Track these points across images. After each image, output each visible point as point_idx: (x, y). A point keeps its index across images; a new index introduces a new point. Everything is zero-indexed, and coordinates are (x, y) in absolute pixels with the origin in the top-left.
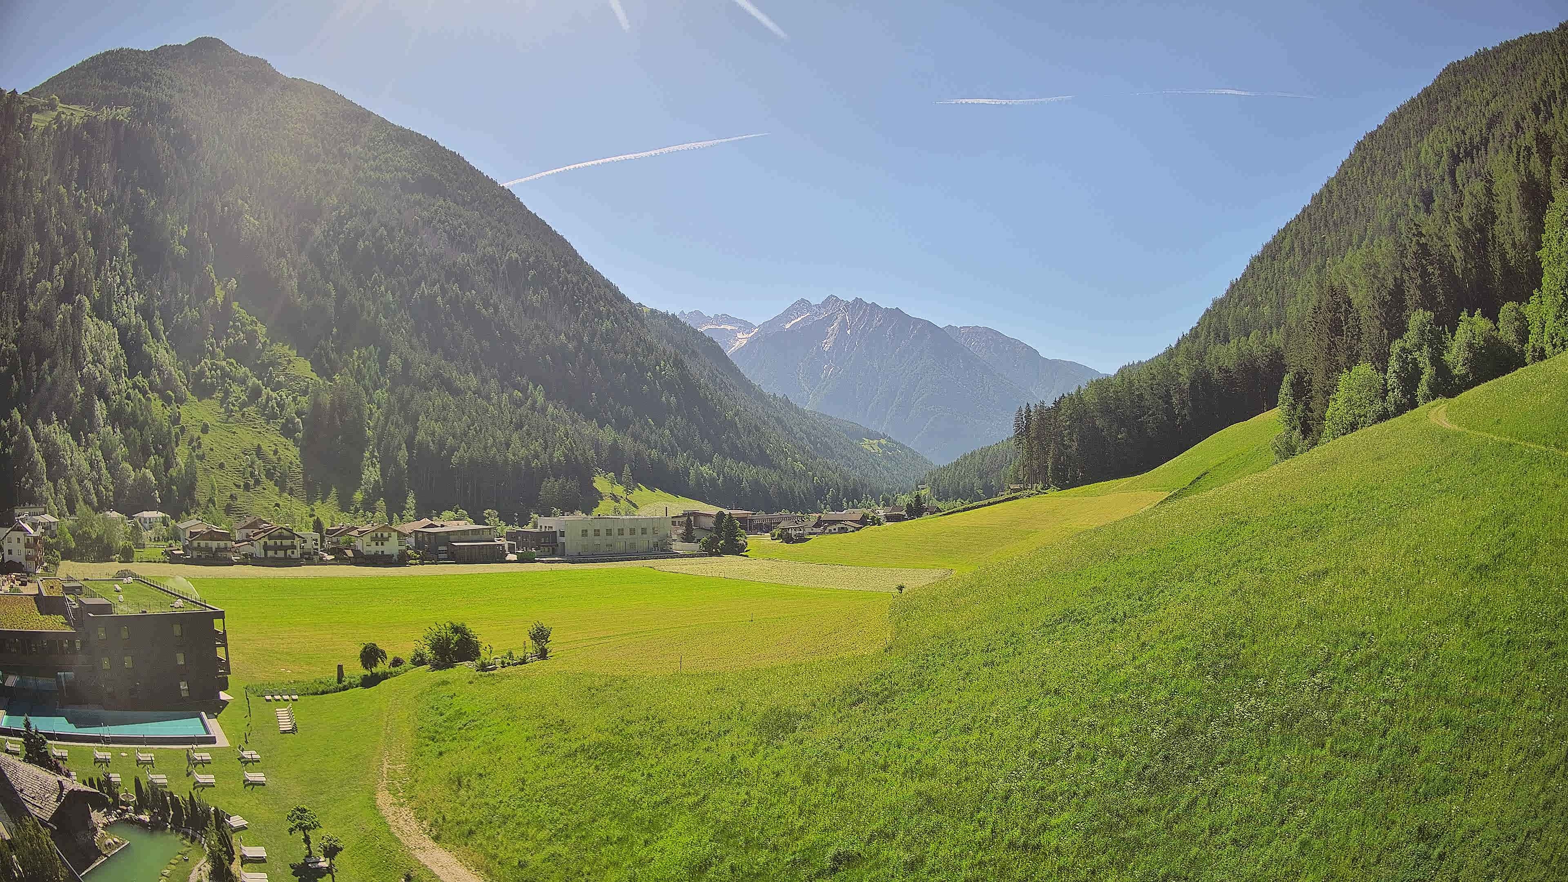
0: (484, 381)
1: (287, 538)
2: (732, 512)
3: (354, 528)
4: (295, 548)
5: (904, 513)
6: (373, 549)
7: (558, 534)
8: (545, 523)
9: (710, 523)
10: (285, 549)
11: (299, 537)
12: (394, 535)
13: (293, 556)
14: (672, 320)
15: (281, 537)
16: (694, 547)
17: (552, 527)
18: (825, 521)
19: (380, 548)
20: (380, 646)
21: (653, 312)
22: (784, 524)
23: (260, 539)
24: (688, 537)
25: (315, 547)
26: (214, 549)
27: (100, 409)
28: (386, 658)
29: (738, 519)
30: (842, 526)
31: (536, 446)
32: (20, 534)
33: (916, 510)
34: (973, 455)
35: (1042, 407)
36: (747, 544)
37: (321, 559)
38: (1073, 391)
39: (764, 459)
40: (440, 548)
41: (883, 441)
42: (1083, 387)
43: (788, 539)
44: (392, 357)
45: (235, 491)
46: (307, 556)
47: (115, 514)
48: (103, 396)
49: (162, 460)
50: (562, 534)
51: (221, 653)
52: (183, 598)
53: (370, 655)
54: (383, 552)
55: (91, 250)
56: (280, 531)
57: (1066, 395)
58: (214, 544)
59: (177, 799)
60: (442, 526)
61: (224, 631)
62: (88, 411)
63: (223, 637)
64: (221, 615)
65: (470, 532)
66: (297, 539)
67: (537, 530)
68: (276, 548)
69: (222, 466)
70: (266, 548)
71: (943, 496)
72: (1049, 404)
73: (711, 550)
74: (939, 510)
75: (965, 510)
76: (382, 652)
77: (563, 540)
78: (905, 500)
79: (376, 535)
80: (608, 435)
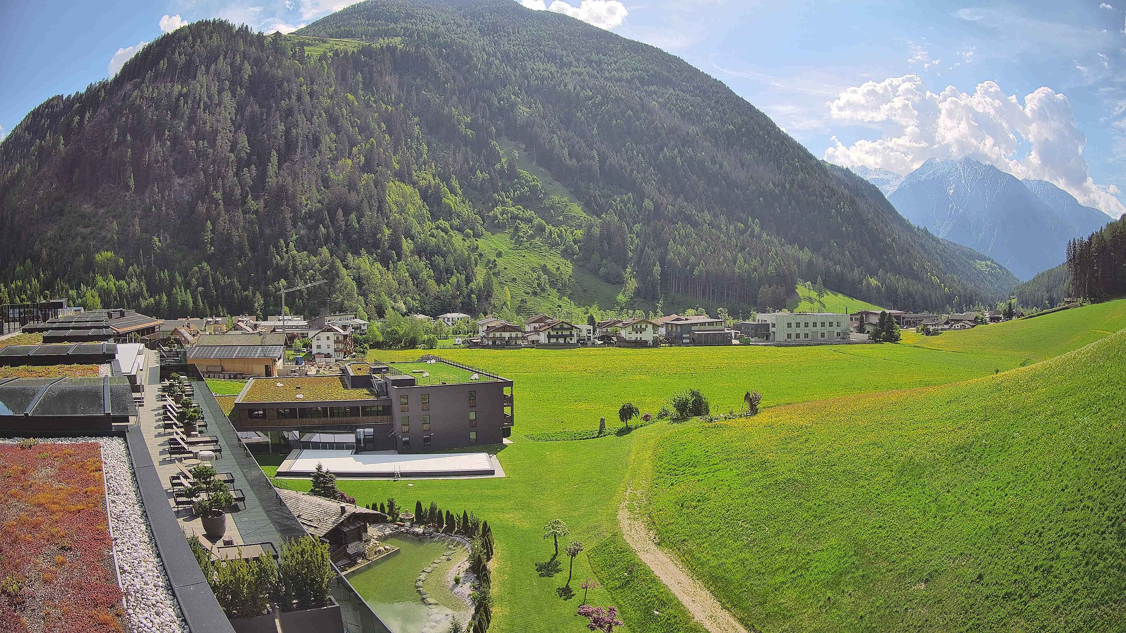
0: (715, 216)
1: (567, 329)
2: (892, 311)
3: (619, 322)
4: (573, 336)
5: (1001, 316)
6: (634, 336)
7: (771, 325)
8: (761, 317)
9: (875, 320)
10: (565, 337)
11: (576, 328)
12: (650, 326)
13: (571, 342)
14: (847, 172)
15: (562, 328)
16: (865, 337)
17: (766, 321)
18: (952, 320)
19: (639, 336)
20: (634, 405)
21: (832, 165)
22: (925, 322)
23: (545, 330)
24: (861, 330)
25: (589, 335)
26: (507, 339)
27: (407, 245)
28: (639, 413)
29: (895, 317)
30: (962, 324)
31: (755, 262)
32: (330, 334)
33: (1009, 314)
34: (1043, 273)
35: (1082, 241)
36: (900, 335)
37: (593, 343)
38: (1099, 231)
39: (912, 275)
40: (684, 336)
41: (989, 263)
42: (1103, 228)
43: (928, 333)
44: (646, 201)
45: (526, 297)
46: (582, 342)
47: (421, 317)
48: (409, 235)
49: (463, 277)
50: (774, 325)
51: (507, 410)
52: (479, 373)
53: (627, 412)
54: (641, 338)
55: (387, 137)
56: (561, 324)
57: (1095, 233)
58: (506, 335)
59: (452, 516)
60: (686, 319)
61: (512, 395)
62: (396, 246)
63: (510, 400)
64: (510, 384)
65: (707, 324)
66: (575, 330)
67: (756, 323)
68: (557, 337)
69: (514, 280)
70: (549, 337)
71: (1025, 304)
72: (1086, 240)
73: (876, 338)
74: (1022, 315)
75: (1038, 315)
76: (636, 409)
77: (774, 330)
78: (1002, 306)
79: (637, 326)
80: (805, 255)
